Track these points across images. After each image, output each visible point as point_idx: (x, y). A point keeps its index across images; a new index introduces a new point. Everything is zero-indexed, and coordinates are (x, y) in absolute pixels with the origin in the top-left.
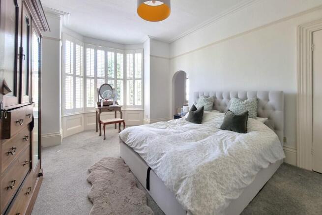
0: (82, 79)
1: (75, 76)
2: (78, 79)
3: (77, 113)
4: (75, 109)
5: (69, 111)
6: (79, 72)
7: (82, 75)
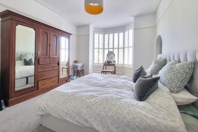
0: (102, 50)
1: (99, 48)
2: (100, 50)
3: (100, 65)
4: (99, 63)
5: (96, 64)
6: (101, 46)
7: (102, 48)
